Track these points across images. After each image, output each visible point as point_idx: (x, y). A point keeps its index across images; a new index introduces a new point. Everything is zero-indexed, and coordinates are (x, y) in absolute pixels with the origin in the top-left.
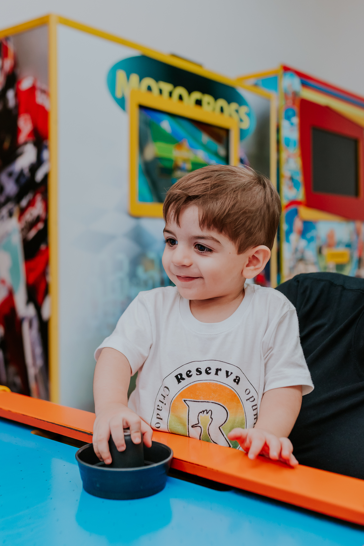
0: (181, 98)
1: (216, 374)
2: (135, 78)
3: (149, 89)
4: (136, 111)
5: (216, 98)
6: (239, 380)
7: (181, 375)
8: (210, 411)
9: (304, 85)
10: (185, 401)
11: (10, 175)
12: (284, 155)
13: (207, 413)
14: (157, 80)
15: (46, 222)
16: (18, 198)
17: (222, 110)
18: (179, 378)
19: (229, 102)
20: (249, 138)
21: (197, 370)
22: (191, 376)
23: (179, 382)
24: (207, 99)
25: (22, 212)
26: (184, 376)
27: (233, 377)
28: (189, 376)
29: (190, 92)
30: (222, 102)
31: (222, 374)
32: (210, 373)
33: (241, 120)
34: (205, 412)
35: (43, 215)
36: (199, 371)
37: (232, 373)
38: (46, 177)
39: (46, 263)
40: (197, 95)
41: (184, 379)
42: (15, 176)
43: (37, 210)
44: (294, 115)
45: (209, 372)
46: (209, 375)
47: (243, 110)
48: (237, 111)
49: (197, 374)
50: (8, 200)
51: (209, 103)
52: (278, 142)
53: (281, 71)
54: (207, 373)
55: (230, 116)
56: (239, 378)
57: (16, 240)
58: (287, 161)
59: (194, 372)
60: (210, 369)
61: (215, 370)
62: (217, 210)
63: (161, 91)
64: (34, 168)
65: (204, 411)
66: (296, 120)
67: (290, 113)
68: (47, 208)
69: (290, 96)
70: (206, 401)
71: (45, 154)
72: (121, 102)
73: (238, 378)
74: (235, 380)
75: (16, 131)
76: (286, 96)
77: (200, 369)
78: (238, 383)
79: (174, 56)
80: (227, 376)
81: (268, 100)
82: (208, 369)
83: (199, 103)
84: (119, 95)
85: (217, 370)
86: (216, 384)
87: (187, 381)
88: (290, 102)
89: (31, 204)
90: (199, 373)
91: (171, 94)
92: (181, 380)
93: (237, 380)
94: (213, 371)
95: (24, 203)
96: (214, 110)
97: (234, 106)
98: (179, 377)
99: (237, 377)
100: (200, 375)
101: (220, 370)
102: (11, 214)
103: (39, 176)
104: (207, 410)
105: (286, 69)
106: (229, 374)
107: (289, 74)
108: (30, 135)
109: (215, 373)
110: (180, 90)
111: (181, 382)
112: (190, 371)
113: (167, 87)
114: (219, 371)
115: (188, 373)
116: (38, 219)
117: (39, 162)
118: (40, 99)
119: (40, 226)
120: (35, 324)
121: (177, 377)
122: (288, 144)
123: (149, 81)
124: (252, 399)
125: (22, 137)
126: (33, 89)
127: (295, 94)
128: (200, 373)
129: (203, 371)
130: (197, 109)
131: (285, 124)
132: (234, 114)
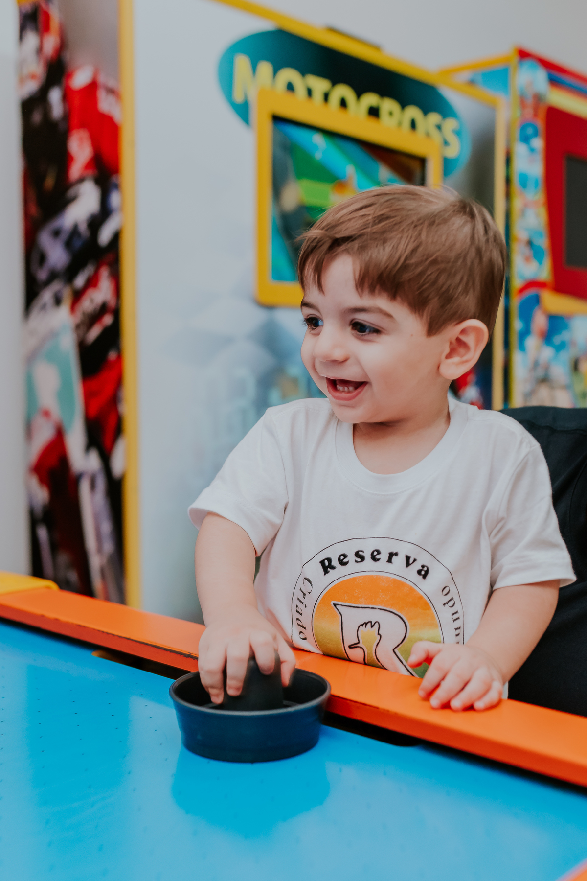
0: (343, 103)
1: (390, 561)
2: (265, 68)
3: (290, 87)
4: (267, 126)
5: (403, 105)
6: (427, 572)
7: (329, 560)
8: (377, 625)
9: (554, 82)
10: (335, 605)
11: (56, 233)
12: (517, 203)
13: (372, 626)
14: (303, 73)
15: (117, 313)
16: (70, 273)
17: (413, 125)
18: (327, 566)
19: (426, 111)
20: (460, 172)
21: (357, 554)
22: (346, 563)
23: (326, 572)
24: (388, 105)
25: (77, 296)
26: (335, 563)
27: (417, 566)
28: (342, 563)
29: (359, 94)
30: (413, 112)
31: (399, 561)
32: (378, 560)
33: (446, 143)
34: (369, 625)
35: (112, 303)
36: (360, 557)
37: (415, 560)
38: (116, 238)
39: (119, 380)
40: (371, 99)
41: (333, 568)
42: (64, 236)
43: (102, 293)
44: (536, 134)
45: (377, 557)
46: (377, 563)
47: (450, 124)
48: (439, 127)
49: (356, 562)
50: (53, 276)
51: (391, 114)
52: (508, 181)
53: (515, 58)
54: (374, 558)
55: (428, 135)
56: (428, 569)
57: (68, 344)
58: (523, 213)
59: (351, 558)
60: (379, 552)
61: (388, 555)
62: (385, 259)
63: (310, 92)
64: (96, 222)
65: (366, 624)
66: (538, 143)
67: (530, 131)
68: (117, 291)
69: (530, 101)
70: (371, 606)
71: (115, 199)
72: (243, 111)
73: (425, 569)
74: (419, 572)
75: (66, 159)
76: (523, 103)
77: (362, 551)
78: (424, 577)
79: (332, 30)
80: (408, 564)
81: (493, 108)
82: (375, 553)
83: (374, 112)
84: (238, 98)
85: (391, 555)
86: (388, 578)
87: (339, 572)
88: (529, 111)
89: (92, 282)
90: (359, 560)
91: (326, 97)
92: (329, 569)
93: (424, 573)
94: (384, 556)
95: (80, 281)
96: (400, 124)
97: (434, 118)
98: (327, 563)
99: (423, 566)
100: (361, 562)
101: (396, 554)
102: (58, 301)
103: (105, 236)
104: (371, 622)
105: (523, 55)
106: (411, 561)
107: (528, 64)
108: (88, 166)
109: (387, 559)
110: (343, 91)
111: (329, 572)
112: (345, 556)
113: (320, 85)
114: (394, 556)
115: (342, 558)
116: (103, 309)
117: (105, 212)
118: (105, 104)
119: (108, 320)
120: (101, 482)
121: (322, 563)
122: (524, 184)
123: (289, 74)
124: (451, 603)
125: (76, 171)
126: (92, 87)
127: (538, 99)
128: (362, 558)
129: (367, 555)
130: (371, 123)
131: (520, 151)
132: (434, 133)
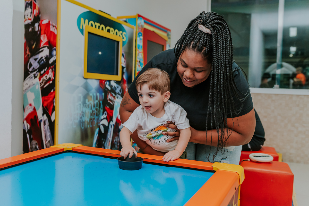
0: (102, 29)
2: (87, 21)
3: (92, 25)
4: (87, 35)
9: (145, 22)
11: (36, 59)
12: (137, 52)
14: (94, 22)
17: (117, 34)
19: (119, 30)
20: (126, 45)
24: (112, 29)
29: (106, 27)
30: (117, 30)
33: (123, 38)
39: (54, 97)
40: (108, 28)
44: (141, 36)
47: (124, 33)
48: (122, 34)
51: (112, 31)
52: (135, 47)
53: (137, 17)
55: (119, 36)
58: (138, 55)
63: (96, 26)
66: (142, 37)
67: (140, 34)
68: (54, 75)
69: (140, 27)
71: (54, 53)
72: (82, 31)
79: (100, 11)
81: (133, 29)
83: (109, 31)
84: (81, 28)
88: (140, 30)
91: (99, 27)
96: (114, 34)
97: (121, 32)
103: (51, 61)
105: (139, 16)
107: (140, 18)
110: (102, 26)
113: (98, 24)
119: (51, 82)
120: (47, 123)
122: (139, 48)
123: (92, 22)
127: (142, 26)
130: (108, 33)
131: (138, 39)
132: (121, 35)
